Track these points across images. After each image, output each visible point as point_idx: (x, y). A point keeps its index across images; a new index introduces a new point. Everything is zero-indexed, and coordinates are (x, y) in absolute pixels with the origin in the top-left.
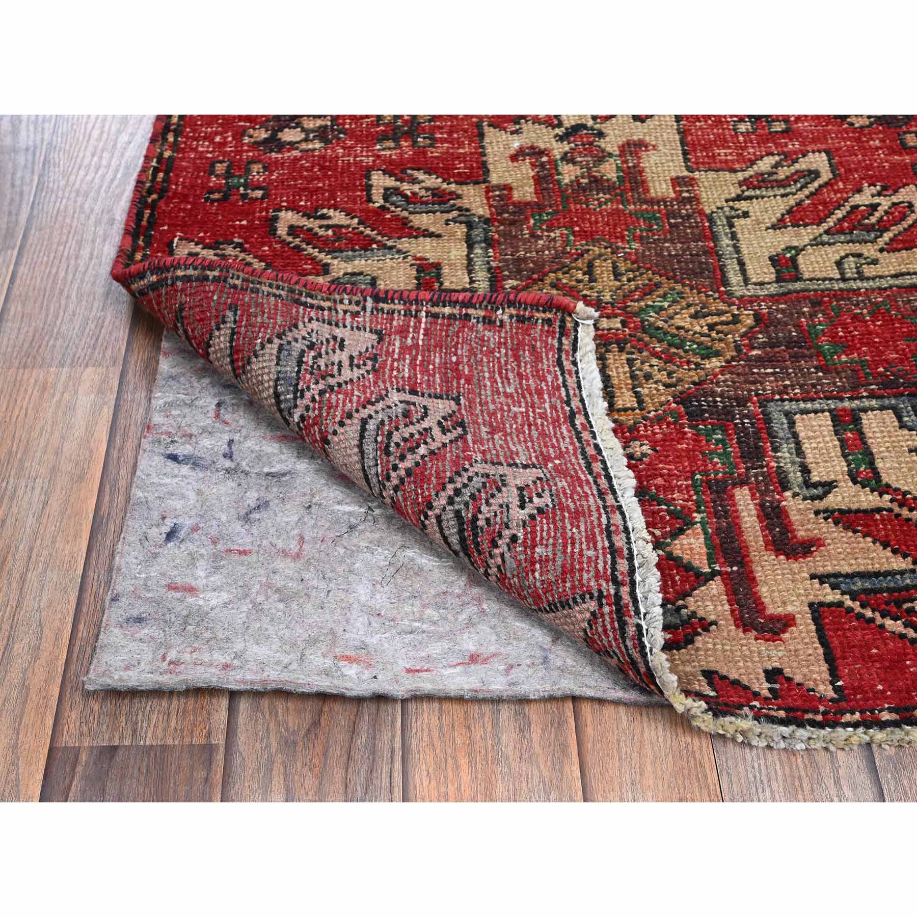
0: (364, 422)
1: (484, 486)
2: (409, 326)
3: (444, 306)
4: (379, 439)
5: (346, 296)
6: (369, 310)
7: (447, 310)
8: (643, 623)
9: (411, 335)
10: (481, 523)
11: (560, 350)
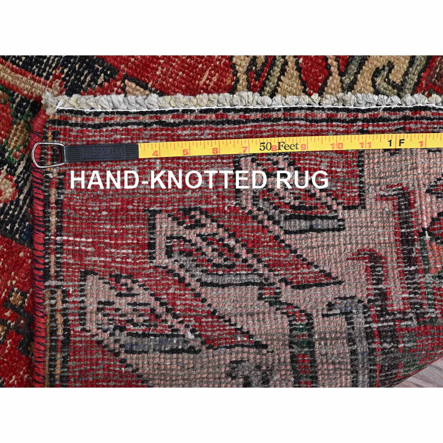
0: (204, 284)
1: (268, 200)
2: (73, 250)
3: (49, 221)
4: (220, 273)
5: (47, 302)
6: (59, 283)
7: (53, 219)
8: (383, 107)
9: (84, 248)
10: (297, 203)
11: (82, 125)
